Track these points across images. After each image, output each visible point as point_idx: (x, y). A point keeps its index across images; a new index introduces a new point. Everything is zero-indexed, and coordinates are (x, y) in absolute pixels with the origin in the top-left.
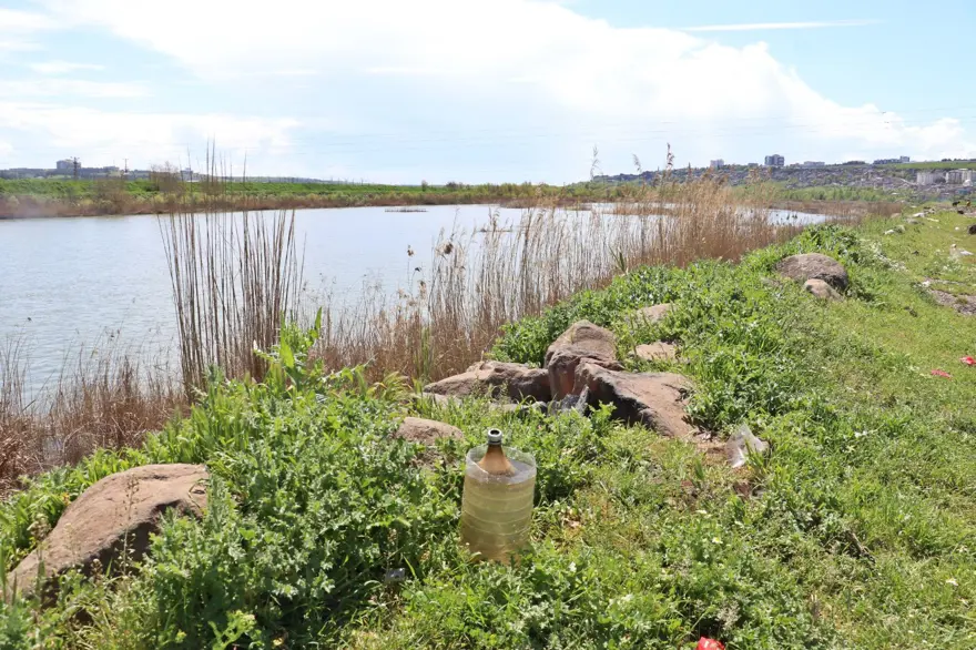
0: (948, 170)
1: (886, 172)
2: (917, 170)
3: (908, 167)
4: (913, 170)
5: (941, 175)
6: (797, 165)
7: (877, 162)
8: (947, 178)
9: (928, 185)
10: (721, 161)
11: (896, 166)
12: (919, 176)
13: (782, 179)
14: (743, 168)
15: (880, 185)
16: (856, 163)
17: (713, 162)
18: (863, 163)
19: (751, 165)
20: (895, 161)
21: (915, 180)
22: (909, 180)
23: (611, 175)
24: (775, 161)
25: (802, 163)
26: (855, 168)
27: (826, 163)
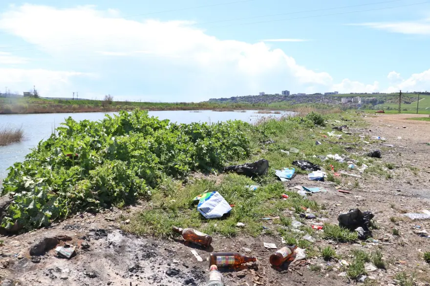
0: (353, 97)
1: (330, 98)
2: (341, 97)
3: (338, 96)
4: (340, 97)
5: (350, 99)
6: (295, 95)
7: (326, 94)
8: (352, 100)
9: (346, 103)
10: (263, 93)
11: (334, 95)
12: (342, 99)
13: (289, 100)
14: (273, 96)
15: (328, 103)
16: (318, 94)
17: (260, 93)
18: (320, 94)
19: (276, 94)
20: (333, 93)
21: (341, 101)
22: (338, 101)
23: (217, 98)
24: (286, 93)
25: (297, 94)
26: (317, 96)
27: (306, 94)
